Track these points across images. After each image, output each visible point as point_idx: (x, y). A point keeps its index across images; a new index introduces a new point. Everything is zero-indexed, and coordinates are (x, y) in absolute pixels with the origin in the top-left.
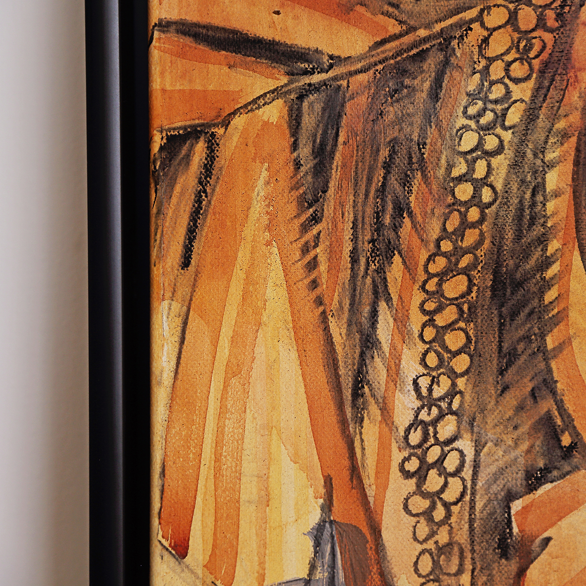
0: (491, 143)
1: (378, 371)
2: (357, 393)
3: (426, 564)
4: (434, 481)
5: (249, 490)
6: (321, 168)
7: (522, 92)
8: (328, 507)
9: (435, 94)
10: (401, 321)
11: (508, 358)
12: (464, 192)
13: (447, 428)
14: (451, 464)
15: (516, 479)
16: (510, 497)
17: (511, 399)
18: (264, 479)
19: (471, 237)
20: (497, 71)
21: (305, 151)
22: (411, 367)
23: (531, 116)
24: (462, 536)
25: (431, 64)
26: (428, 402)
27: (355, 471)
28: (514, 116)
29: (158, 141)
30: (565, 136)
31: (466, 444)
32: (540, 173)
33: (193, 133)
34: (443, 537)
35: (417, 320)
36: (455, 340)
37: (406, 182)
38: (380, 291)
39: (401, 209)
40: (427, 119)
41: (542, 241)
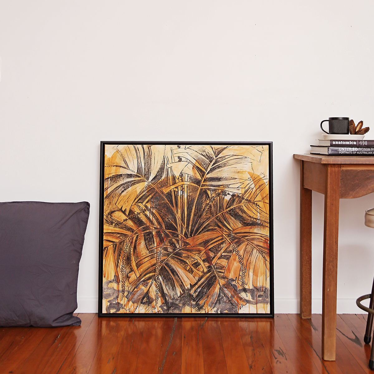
0: (127, 248)
1: (119, 264)
2: (117, 266)
3: (122, 278)
4: (123, 272)
5: (110, 273)
6: (115, 249)
7: (129, 244)
8: (115, 274)
9: (123, 244)
10: (121, 261)
11: (128, 264)
12: (125, 251)
13: (124, 268)
14: (124, 271)
15: (129, 272)
16: (128, 273)
17: (128, 266)
18: (111, 272)
19: (126, 255)
20: (128, 243)
21: (114, 248)
22: (121, 264)
23: (130, 246)
24: (125, 276)
25: (123, 242)
26: (122, 267)
27: (117, 272)
28: (129, 246)
29: (104, 248)
30: (132, 247)
31: (125, 270)
32: (131, 250)
33: (106, 247)
34: (123, 276)
35: (122, 261)
36: (124, 262)
37: (121, 251)
38: (119, 258)
39: (121, 252)
40: (123, 246)
41: (131, 255)
